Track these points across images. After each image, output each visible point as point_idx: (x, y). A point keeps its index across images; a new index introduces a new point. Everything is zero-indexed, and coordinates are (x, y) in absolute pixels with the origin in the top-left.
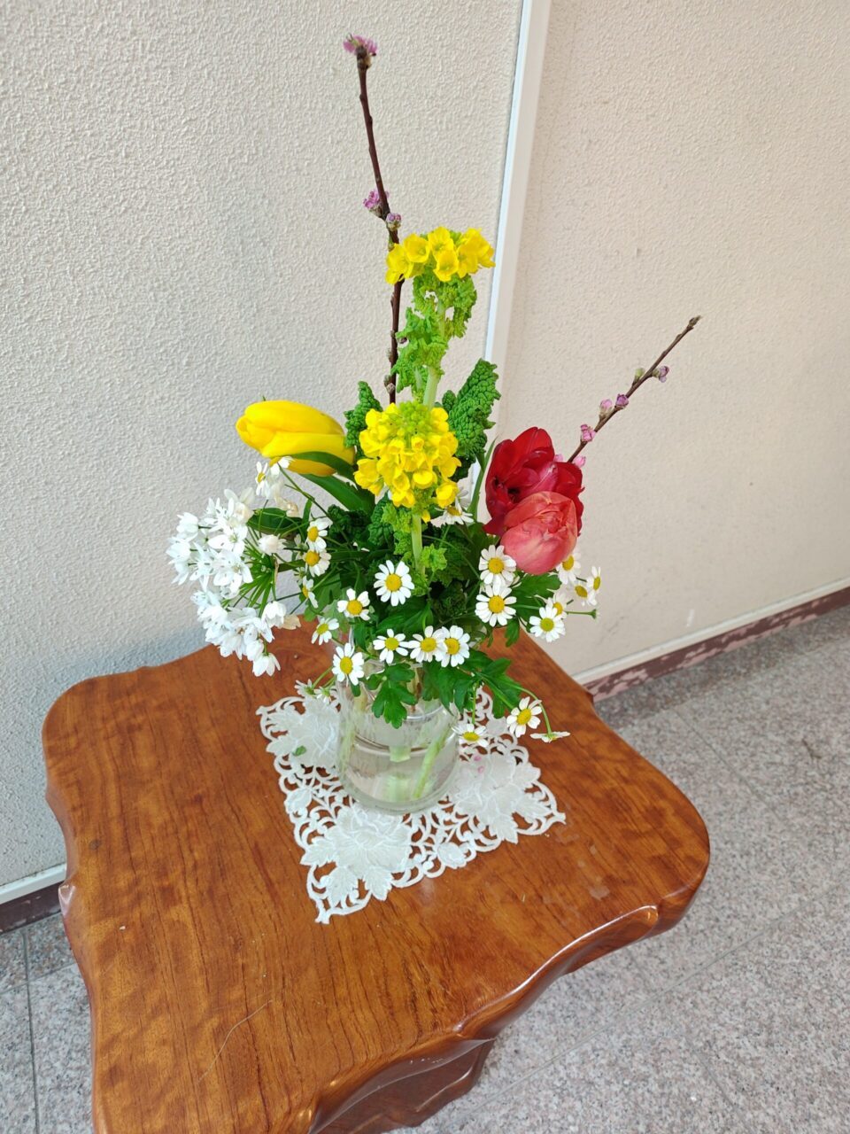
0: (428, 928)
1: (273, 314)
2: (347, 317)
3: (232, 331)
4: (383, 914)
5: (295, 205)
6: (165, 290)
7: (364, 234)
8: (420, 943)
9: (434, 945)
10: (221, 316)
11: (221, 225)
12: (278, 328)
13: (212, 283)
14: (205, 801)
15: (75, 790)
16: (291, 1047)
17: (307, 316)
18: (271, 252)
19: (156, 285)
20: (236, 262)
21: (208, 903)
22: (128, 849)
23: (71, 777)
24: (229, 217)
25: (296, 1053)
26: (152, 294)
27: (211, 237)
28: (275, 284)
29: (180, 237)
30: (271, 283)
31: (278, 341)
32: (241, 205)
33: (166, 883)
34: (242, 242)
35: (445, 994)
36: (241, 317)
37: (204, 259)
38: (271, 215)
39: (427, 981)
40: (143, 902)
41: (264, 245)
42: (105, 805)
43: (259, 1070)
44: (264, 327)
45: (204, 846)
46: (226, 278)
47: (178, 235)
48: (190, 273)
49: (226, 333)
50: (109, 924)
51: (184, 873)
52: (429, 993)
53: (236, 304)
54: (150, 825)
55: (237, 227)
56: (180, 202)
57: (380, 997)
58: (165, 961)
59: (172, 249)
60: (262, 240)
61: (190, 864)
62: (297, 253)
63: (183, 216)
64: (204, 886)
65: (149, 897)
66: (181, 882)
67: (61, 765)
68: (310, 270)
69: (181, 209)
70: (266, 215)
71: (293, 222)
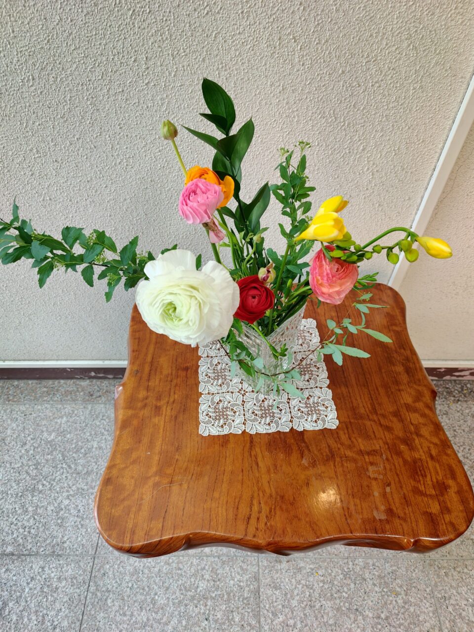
0: (272, 486)
1: (293, 92)
2: (345, 100)
3: (264, 102)
4: (252, 467)
5: (323, 11)
6: (226, 70)
7: (371, 35)
8: (264, 492)
9: (271, 496)
10: (258, 91)
11: (267, 25)
12: (295, 103)
13: (255, 67)
14: (189, 371)
15: (137, 341)
16: (184, 509)
17: (316, 96)
18: (299, 48)
19: (220, 66)
20: (274, 53)
21: (173, 422)
22: (149, 380)
23: (137, 334)
24: (274, 19)
25: (185, 513)
26: (217, 73)
27: (259, 34)
28: (298, 71)
29: (239, 33)
30: (295, 70)
31: (293, 112)
32: (283, 11)
33: (158, 404)
34: (280, 39)
35: (266, 524)
36: (271, 93)
37: (253, 50)
38: (303, 19)
39: (260, 512)
40: (146, 409)
41: (295, 42)
42: (146, 355)
43: (166, 512)
44: (285, 101)
45: (181, 393)
46: (265, 64)
47: (238, 32)
48: (243, 59)
49: (260, 103)
50: (130, 412)
51: (168, 403)
52: (258, 519)
53: (269, 83)
54: (161, 373)
55: (278, 27)
56: (242, 7)
57: (234, 508)
58: (146, 440)
59: (234, 42)
60: (294, 38)
61: (172, 400)
62: (317, 49)
63: (243, 18)
64: (174, 413)
65: (149, 408)
66: (165, 407)
67: (135, 327)
68: (324, 61)
69: (242, 12)
70: (300, 18)
71: (318, 24)
